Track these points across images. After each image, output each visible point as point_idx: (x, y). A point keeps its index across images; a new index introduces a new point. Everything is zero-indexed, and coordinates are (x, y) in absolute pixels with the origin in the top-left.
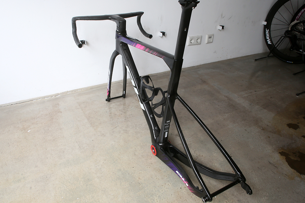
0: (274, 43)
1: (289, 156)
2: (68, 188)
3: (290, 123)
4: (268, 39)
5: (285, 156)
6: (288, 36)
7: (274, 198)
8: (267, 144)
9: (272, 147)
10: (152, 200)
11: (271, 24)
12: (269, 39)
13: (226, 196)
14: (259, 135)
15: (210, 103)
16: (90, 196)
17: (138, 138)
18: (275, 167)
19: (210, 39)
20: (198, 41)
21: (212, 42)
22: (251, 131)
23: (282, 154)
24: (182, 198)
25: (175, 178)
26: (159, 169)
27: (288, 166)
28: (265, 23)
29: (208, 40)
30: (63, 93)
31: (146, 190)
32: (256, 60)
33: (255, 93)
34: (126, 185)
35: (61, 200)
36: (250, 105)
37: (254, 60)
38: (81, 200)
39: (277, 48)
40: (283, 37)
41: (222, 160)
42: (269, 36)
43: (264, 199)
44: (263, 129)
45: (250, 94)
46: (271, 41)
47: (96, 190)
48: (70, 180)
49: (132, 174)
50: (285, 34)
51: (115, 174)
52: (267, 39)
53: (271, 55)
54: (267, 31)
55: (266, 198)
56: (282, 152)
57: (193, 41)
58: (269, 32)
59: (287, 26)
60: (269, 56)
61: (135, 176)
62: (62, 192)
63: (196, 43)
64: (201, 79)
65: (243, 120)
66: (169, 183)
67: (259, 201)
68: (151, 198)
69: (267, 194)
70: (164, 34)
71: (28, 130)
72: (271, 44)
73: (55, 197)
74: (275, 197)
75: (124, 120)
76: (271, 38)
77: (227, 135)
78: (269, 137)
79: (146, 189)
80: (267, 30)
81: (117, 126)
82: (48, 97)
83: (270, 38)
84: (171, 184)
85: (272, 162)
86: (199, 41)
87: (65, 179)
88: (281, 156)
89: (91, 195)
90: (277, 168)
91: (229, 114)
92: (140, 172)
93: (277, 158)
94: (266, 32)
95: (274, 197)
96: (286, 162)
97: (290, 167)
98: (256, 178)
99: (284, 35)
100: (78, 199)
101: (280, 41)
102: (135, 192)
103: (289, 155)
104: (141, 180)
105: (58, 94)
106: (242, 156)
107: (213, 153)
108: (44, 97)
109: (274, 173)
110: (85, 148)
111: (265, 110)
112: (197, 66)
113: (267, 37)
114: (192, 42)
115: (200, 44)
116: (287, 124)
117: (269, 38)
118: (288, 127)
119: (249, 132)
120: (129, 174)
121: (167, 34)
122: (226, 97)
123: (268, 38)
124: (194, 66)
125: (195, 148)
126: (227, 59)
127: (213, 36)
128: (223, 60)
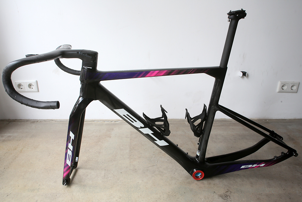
17: (170, 185)
57: (286, 88)
63: (290, 90)
70: (244, 74)
75: (166, 160)
81: (155, 165)
86: (295, 88)
105: (118, 121)
108: (105, 121)
110: (110, 178)
112: (290, 120)
114: (283, 88)
115: (297, 92)
121: (250, 75)
124: (285, 118)
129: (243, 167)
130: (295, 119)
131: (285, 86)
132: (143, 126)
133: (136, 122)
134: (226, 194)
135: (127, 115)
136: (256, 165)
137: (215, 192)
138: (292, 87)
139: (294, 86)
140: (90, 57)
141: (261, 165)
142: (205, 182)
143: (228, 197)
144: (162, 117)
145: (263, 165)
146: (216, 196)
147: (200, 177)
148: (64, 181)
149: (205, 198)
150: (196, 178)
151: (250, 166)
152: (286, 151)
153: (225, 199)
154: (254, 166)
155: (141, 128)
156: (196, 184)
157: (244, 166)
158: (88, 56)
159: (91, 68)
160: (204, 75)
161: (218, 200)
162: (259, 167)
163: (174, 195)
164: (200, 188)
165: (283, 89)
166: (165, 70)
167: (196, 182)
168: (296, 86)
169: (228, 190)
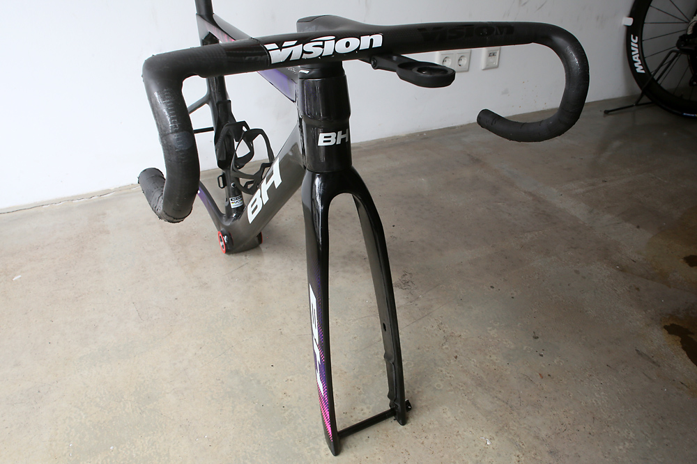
0: (652, 69)
1: (689, 335)
2: (90, 421)
3: (693, 254)
4: (637, 60)
5: (680, 336)
6: (686, 48)
7: (649, 446)
8: (631, 306)
9: (644, 313)
10: (314, 452)
11: (644, 23)
12: (639, 61)
13: (518, 439)
14: (612, 285)
15: (488, 208)
16: (147, 441)
18: (654, 362)
19: (491, 59)
20: (461, 63)
21: (497, 67)
22: (590, 274)
23: (672, 329)
24: (395, 446)
25: (381, 392)
26: (341, 371)
27: (689, 361)
28: (630, 22)
29: (487, 61)
30: (120, 189)
31: (299, 424)
32: (607, 112)
33: (604, 184)
34: (246, 412)
35: (64, 452)
36: (591, 212)
37: (602, 113)
38: (120, 450)
39: (659, 82)
40: (673, 54)
41: (513, 347)
42: (639, 53)
43: (621, 447)
44: (623, 270)
45: (591, 188)
46: (644, 64)
47: (164, 426)
48: (98, 400)
49: (268, 383)
50: (678, 45)
51: (223, 382)
52: (634, 59)
53: (645, 99)
54: (635, 41)
55: (627, 444)
56: (672, 325)
57: (450, 63)
58: (640, 43)
59: (683, 26)
60: (640, 103)
61: (275, 387)
62: (73, 430)
63: (457, 67)
64: (469, 155)
65: (572, 247)
66: (364, 407)
67: (609, 453)
68: (312, 445)
69: (631, 433)
71: (15, 275)
72: (643, 72)
73: (51, 444)
74: (651, 443)
76: (644, 58)
77: (528, 285)
78: (638, 289)
79: (300, 421)
80: (634, 38)
81: (243, 264)
82: (81, 197)
83: (642, 58)
84: (368, 408)
85: (644, 351)
86: (464, 62)
87: (86, 396)
88: (670, 335)
89: (149, 438)
90: (659, 366)
91: (536, 233)
92: (290, 377)
93: (659, 340)
94: (632, 44)
95: (649, 441)
96: (683, 352)
97: (693, 364)
98: (603, 393)
99: (676, 49)
100: (112, 448)
101: (667, 64)
102: (269, 430)
103: (692, 334)
104: (289, 399)
105: (108, 192)
106: (565, 336)
107: (489, 328)
108: (72, 199)
109: (649, 378)
110: (154, 317)
111: (628, 225)
112: (462, 126)
113: (634, 57)
114: (446, 64)
115: (468, 71)
116: (684, 256)
117: (639, 58)
118: (687, 265)
119: (584, 278)
120: (259, 382)
122: (530, 194)
123: (636, 58)
124: (454, 125)
125: (442, 317)
126: (535, 110)
127: (498, 52)
128: (525, 112)
130: (469, 124)
131: (447, 60)
134: (404, 279)
138: (459, 60)
143: (410, 284)
149: (371, 297)
153: (406, 287)
168: (465, 58)
169: (404, 271)
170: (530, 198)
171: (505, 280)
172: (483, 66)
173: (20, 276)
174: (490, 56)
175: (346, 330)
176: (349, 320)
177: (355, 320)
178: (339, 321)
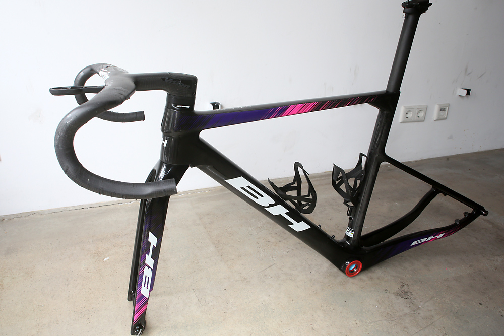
17: (316, 293)
19: (442, 113)
20: (419, 115)
21: (445, 119)
29: (439, 114)
57: (411, 115)
63: (416, 118)
71: (105, 257)
75: (285, 253)
81: (272, 264)
112: (416, 161)
114: (408, 116)
115: (424, 121)
124: (410, 161)
125: (444, 328)
126: (472, 152)
127: (447, 108)
128: (464, 153)
129: (414, 243)
130: (422, 160)
131: (409, 113)
132: (273, 202)
133: (262, 196)
134: (403, 289)
135: (249, 187)
136: (432, 237)
137: (386, 290)
138: (418, 113)
139: (420, 113)
140: (186, 85)
141: (438, 237)
142: (364, 276)
143: (409, 294)
144: (294, 183)
145: (441, 235)
146: (393, 297)
147: (355, 270)
148: (135, 327)
149: (379, 303)
150: (351, 274)
151: (424, 240)
152: (470, 210)
153: (406, 297)
154: (430, 238)
155: (270, 205)
156: (353, 283)
157: (416, 242)
158: (183, 85)
159: (188, 107)
160: (367, 106)
161: (398, 301)
162: (436, 239)
163: (332, 308)
164: (362, 288)
165: (407, 118)
166: (312, 102)
167: (350, 280)
168: (423, 112)
169: (402, 283)
170: (490, 226)
171: (490, 299)
172: (435, 117)
173: (108, 258)
174: (441, 111)
175: (366, 332)
176: (366, 323)
177: (370, 323)
178: (357, 322)
